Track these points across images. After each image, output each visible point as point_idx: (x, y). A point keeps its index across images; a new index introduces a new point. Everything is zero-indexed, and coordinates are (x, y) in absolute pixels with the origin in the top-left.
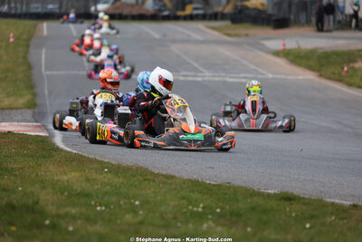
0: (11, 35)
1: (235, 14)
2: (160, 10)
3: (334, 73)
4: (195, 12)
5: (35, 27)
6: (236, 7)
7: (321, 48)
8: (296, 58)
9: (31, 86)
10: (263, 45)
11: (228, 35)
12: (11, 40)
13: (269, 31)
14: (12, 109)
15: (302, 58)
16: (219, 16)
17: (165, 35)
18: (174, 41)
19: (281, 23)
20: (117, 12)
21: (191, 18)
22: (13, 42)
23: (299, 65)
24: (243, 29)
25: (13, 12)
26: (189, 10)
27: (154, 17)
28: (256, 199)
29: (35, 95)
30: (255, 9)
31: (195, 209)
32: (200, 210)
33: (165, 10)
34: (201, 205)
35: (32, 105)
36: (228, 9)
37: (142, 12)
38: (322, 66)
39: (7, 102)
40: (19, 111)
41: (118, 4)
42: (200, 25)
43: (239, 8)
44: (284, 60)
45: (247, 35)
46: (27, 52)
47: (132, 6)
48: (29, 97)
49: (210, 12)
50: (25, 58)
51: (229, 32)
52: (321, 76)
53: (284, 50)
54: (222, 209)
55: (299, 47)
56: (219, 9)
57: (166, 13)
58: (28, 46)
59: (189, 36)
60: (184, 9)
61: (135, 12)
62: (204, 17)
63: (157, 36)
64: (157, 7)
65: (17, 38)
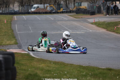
0: (5, 20)
1: (77, 11)
2: (52, 10)
3: (111, 29)
4: (64, 11)
5: (12, 17)
6: (77, 8)
7: (107, 21)
8: (98, 24)
9: (14, 37)
10: (87, 21)
11: (76, 18)
12: (5, 22)
13: (89, 16)
14: (10, 45)
15: (100, 25)
16: (72, 12)
17: (55, 19)
18: (58, 21)
19: (93, 13)
20: (38, 11)
21: (63, 12)
22: (6, 23)
23: (100, 27)
24: (80, 16)
25: (4, 12)
26: (61, 10)
27: (50, 13)
28: (100, 70)
29: (16, 40)
30: (83, 9)
31: (83, 74)
32: (85, 74)
33: (54, 10)
34: (85, 72)
35: (16, 43)
36: (75, 9)
37: (46, 11)
38: (107, 27)
39: (8, 42)
40: (13, 45)
41: (38, 9)
42: (66, 15)
43: (78, 9)
44: (95, 25)
45: (82, 18)
46: (11, 26)
47: (43, 9)
48: (15, 40)
49: (68, 10)
50: (10, 28)
51: (76, 17)
52: (107, 30)
53: (94, 22)
54: (91, 73)
55: (99, 21)
56: (72, 9)
57: (54, 11)
58: (11, 24)
59: (63, 18)
60: (60, 10)
61: (44, 11)
62: (67, 12)
63: (53, 19)
64: (51, 9)
65: (7, 21)
